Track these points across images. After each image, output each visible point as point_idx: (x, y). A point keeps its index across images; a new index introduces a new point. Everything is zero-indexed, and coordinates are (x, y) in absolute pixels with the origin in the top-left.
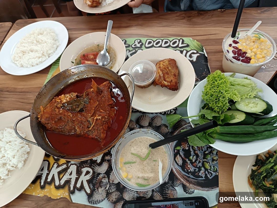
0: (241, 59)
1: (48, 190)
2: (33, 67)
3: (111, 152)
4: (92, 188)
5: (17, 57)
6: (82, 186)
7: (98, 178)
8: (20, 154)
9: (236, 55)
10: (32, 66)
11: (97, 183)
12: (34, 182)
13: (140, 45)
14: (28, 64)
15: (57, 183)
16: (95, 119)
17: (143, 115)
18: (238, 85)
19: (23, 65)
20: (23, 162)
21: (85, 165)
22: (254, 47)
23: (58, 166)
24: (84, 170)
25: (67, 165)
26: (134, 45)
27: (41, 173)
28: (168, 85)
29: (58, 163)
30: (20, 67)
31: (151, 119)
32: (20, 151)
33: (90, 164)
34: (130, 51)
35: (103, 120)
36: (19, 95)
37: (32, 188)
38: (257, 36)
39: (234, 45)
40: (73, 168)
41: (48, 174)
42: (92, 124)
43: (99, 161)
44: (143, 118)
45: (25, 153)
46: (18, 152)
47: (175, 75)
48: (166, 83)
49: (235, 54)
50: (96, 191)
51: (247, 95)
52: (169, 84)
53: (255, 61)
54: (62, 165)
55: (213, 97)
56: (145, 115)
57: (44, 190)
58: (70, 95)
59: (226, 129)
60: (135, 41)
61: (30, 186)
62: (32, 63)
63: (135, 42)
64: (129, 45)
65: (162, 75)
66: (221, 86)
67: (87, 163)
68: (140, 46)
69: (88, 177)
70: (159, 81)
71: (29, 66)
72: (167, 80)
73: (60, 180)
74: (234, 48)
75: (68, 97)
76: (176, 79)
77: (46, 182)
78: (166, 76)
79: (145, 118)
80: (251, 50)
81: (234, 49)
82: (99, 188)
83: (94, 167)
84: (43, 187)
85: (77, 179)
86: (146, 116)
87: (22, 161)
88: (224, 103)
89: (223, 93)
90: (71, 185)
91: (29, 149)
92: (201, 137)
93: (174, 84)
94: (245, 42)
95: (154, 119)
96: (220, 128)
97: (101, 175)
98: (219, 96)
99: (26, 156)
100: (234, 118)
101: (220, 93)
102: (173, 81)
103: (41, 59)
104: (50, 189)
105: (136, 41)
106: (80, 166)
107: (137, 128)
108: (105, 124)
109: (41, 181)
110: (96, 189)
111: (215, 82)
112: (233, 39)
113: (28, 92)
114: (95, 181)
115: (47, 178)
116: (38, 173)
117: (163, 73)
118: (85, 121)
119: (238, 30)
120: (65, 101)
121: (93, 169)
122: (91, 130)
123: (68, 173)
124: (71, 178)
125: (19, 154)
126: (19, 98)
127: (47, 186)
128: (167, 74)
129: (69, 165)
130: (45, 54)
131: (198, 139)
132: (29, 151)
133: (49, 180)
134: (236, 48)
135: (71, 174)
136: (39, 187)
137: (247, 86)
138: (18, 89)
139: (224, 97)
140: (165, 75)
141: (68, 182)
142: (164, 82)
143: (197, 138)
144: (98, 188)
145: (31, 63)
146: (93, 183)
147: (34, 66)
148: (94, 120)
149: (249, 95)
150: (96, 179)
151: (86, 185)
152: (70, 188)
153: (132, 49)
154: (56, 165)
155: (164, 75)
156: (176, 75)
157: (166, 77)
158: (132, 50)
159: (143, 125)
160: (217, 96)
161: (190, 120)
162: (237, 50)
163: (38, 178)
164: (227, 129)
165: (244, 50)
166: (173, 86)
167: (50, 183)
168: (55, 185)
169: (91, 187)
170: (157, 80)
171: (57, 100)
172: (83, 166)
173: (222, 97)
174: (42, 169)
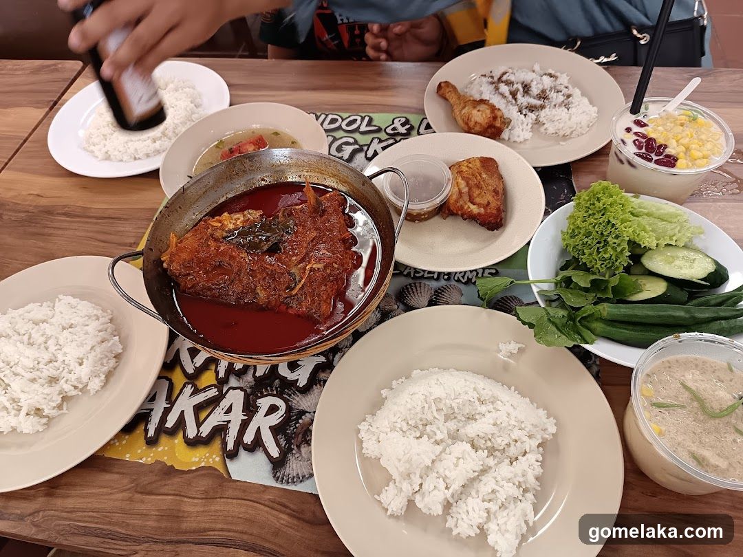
0: (655, 158)
1: (166, 448)
2: (137, 162)
3: (334, 362)
4: (283, 446)
5: (98, 136)
6: (258, 440)
7: (300, 421)
8: (99, 356)
9: (643, 151)
10: (135, 159)
11: (297, 435)
12: (128, 429)
13: (406, 129)
14: (126, 152)
15: (191, 432)
16: (307, 268)
17: (415, 284)
18: (648, 215)
19: (110, 156)
20: (103, 377)
21: (267, 390)
22: (684, 134)
23: (196, 392)
24: (265, 403)
25: (220, 391)
26: (392, 129)
27: (150, 407)
28: (479, 214)
29: (194, 385)
30: (103, 160)
31: (433, 293)
32: (98, 350)
33: (279, 389)
34: (381, 141)
35: (328, 271)
36: (96, 223)
37: (124, 442)
38: (689, 113)
39: (636, 129)
40: (235, 398)
41: (167, 412)
42: (300, 281)
43: (302, 383)
44: (415, 290)
45: (109, 354)
46: (92, 351)
47: (496, 192)
48: (474, 209)
49: (640, 147)
50: (294, 452)
51: (671, 238)
52: (482, 210)
53: (688, 165)
54: (205, 389)
55: (590, 238)
56: (420, 283)
57: (154, 449)
58: (244, 216)
59: (622, 310)
60: (394, 120)
61: (117, 436)
62: (136, 150)
63: (393, 123)
64: (379, 127)
65: (465, 190)
66: (612, 210)
67: (271, 387)
68: (406, 132)
69: (275, 419)
70: (458, 204)
71: (125, 158)
72: (478, 200)
73: (199, 424)
74: (639, 136)
75: (239, 219)
76: (498, 200)
77: (161, 429)
78: (476, 192)
79: (418, 289)
80: (677, 141)
81: (638, 138)
82: (302, 446)
83: (290, 396)
84: (152, 442)
85: (245, 423)
86: (422, 285)
87: (101, 375)
88: (619, 249)
89: (617, 226)
90: (227, 438)
91: (121, 347)
92: (563, 326)
93: (494, 212)
94: (663, 125)
95: (441, 293)
96: (610, 307)
97: (307, 414)
98: (605, 233)
99: (112, 362)
100: (641, 291)
101: (610, 224)
102: (493, 205)
103: (158, 143)
104: (173, 448)
105: (396, 121)
106: (253, 393)
107: (400, 310)
108: (332, 281)
109: (149, 425)
110: (295, 448)
111: (596, 202)
112: (634, 117)
113: (119, 219)
114: (292, 428)
115: (163, 419)
116: (140, 408)
117: (468, 184)
118: (282, 274)
119: (645, 100)
120: (231, 226)
121: (286, 401)
122: (296, 294)
123: (221, 408)
124: (229, 422)
125: (96, 357)
126: (98, 232)
127: (164, 439)
128: (479, 186)
129: (225, 390)
130: (170, 134)
131: (557, 331)
132: (120, 351)
133: (170, 424)
134: (644, 136)
135: (229, 411)
136: (142, 441)
137: (670, 220)
138: (93, 210)
139: (617, 237)
140: (474, 190)
141: (221, 430)
142: (469, 207)
143: (554, 329)
144: (299, 447)
145: (131, 150)
146: (286, 435)
147: (139, 158)
148: (304, 272)
149: (674, 238)
150: (295, 426)
151: (268, 438)
152: (224, 444)
153: (388, 137)
154: (189, 390)
155: (470, 189)
156: (498, 191)
157: (475, 195)
158: (386, 140)
159: (413, 304)
160: (602, 234)
161: (535, 290)
162: (644, 141)
163: (141, 418)
164: (625, 310)
165: (660, 141)
166: (490, 217)
167: (172, 432)
168: (185, 437)
169: (283, 442)
170: (452, 201)
171: (212, 224)
172: (262, 393)
173: (613, 236)
174: (152, 398)
